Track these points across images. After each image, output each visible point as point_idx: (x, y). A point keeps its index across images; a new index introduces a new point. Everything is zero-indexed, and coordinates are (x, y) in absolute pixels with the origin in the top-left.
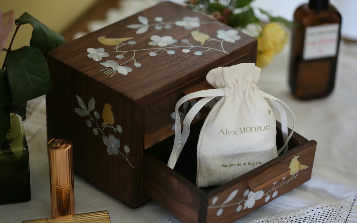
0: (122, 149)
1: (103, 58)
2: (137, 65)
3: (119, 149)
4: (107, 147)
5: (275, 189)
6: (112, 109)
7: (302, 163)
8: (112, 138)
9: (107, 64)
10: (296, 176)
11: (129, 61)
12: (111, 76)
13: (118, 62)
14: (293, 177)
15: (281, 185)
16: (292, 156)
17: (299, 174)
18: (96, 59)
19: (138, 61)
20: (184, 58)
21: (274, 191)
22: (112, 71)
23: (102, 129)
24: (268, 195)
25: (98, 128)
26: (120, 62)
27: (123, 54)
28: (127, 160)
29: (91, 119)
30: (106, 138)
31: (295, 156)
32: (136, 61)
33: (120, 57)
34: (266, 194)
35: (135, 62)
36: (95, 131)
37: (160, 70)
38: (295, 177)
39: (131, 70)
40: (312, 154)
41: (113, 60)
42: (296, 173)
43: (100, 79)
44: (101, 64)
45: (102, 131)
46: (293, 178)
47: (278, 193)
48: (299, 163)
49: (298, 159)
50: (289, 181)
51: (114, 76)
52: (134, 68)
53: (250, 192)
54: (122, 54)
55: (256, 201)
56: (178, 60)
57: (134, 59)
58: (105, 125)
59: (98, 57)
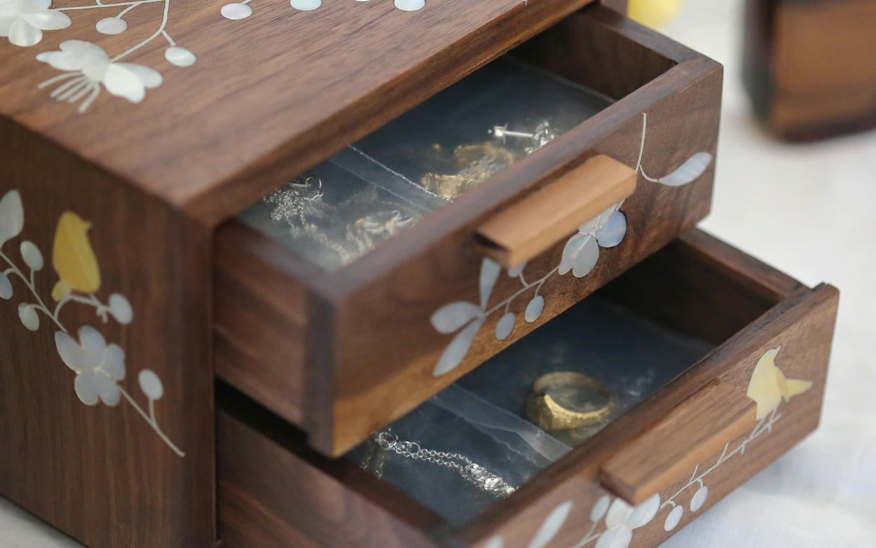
0: (130, 383)
1: (46, 34)
2: (180, 57)
3: (120, 383)
4: (73, 374)
5: (699, 479)
6: (91, 235)
7: (788, 374)
8: (91, 339)
9: (63, 59)
10: (771, 421)
11: (146, 41)
12: (83, 108)
13: (105, 48)
14: (761, 427)
15: (719, 462)
16: (756, 352)
17: (779, 416)
18: (21, 40)
19: (182, 40)
20: (355, 23)
21: (697, 486)
22: (84, 87)
23: (52, 310)
24: (674, 505)
25: (38, 303)
26: (111, 48)
27: (121, 14)
28: (153, 423)
29: (8, 271)
30: (70, 341)
31: (766, 351)
32: (173, 43)
33: (111, 26)
34: (669, 502)
35: (167, 44)
36: (28, 316)
37: (271, 77)
38: (765, 428)
39: (155, 80)
40: (824, 336)
41: (85, 40)
42: (770, 411)
43: (40, 121)
44: (41, 57)
45: (53, 313)
46: (759, 429)
47: (709, 493)
48: (781, 375)
49: (778, 362)
50: (746, 445)
51: (95, 108)
52: (169, 71)
53: (612, 502)
54: (117, 15)
55: (635, 531)
56: (333, 33)
57: (165, 33)
58: (62, 293)
59: (30, 30)
